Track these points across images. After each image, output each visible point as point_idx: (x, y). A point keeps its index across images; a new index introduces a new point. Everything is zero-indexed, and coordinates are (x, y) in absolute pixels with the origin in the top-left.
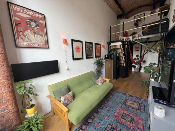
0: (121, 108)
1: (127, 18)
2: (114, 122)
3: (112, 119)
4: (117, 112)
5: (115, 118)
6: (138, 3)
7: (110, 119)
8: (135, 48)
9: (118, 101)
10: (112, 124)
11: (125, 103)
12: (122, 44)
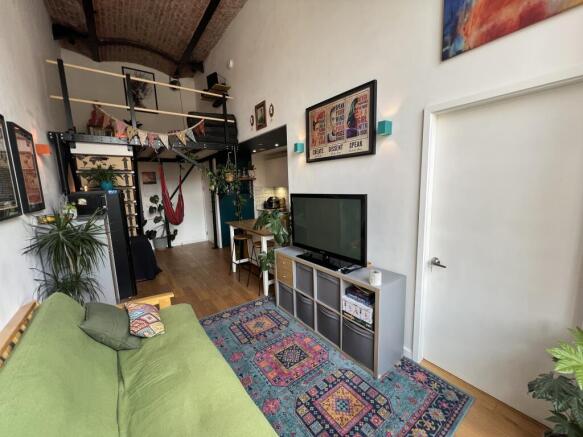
0: (257, 351)
1: (97, 58)
2: (292, 392)
3: (284, 392)
4: (267, 369)
5: (282, 383)
6: (145, 34)
7: (281, 398)
8: (143, 173)
9: (232, 344)
10: (299, 400)
11: (249, 336)
12: (131, 154)
